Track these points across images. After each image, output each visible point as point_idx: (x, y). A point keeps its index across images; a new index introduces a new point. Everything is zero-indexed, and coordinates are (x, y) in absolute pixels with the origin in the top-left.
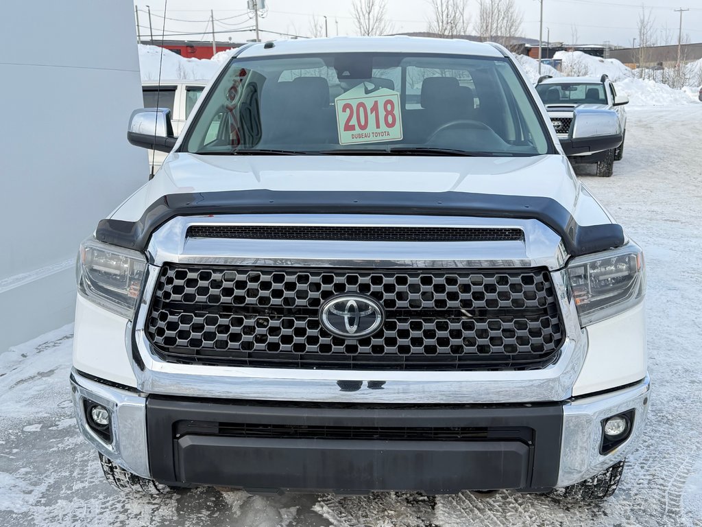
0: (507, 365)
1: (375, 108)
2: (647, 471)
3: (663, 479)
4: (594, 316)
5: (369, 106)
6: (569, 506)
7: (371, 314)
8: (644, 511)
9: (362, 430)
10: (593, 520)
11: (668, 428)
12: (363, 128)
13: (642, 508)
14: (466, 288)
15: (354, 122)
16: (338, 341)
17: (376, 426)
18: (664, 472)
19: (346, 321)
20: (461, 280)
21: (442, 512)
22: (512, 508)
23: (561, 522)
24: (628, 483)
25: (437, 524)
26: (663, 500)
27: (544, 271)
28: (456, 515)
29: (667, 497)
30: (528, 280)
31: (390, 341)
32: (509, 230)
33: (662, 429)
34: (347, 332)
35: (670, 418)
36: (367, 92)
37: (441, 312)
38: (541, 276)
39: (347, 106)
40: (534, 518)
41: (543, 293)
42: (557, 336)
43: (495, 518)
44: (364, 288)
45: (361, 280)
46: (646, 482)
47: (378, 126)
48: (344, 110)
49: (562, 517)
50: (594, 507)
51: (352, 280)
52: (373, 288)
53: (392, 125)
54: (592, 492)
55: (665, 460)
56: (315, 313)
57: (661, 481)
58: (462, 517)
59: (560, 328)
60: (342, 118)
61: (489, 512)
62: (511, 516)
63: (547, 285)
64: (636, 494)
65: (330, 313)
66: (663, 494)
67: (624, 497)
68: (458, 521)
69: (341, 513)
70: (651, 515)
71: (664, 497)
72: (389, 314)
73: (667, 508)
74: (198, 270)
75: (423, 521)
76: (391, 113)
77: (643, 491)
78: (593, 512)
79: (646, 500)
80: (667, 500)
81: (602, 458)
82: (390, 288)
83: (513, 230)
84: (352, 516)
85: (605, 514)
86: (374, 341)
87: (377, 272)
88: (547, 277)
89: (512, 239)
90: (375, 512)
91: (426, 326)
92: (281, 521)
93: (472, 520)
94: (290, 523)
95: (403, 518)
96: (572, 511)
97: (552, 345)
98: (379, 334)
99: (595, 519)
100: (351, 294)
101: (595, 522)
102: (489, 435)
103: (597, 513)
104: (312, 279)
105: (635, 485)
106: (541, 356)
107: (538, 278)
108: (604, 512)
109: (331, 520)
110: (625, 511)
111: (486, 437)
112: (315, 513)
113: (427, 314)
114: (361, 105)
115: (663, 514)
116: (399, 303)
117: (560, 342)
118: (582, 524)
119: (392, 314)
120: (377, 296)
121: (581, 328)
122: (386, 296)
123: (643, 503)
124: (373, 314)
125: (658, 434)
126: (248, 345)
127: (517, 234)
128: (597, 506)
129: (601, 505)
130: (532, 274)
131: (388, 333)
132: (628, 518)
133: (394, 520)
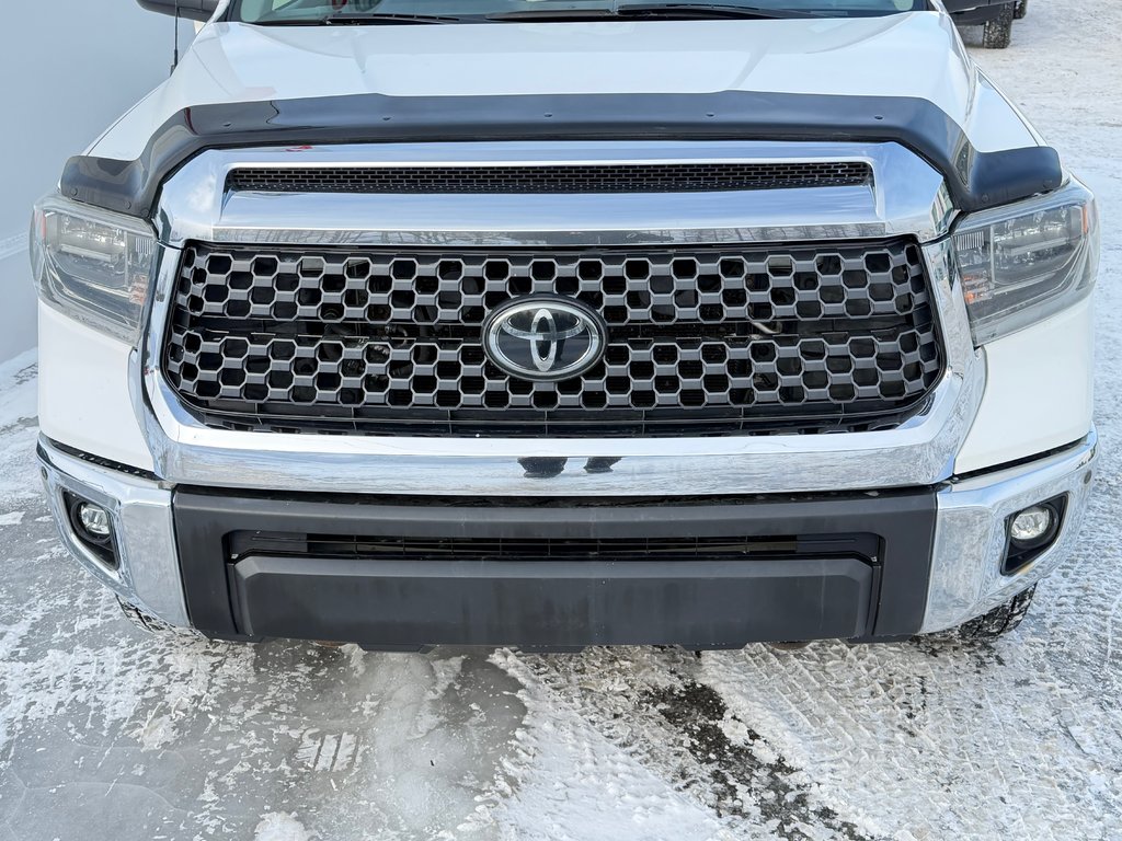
0: (835, 421)
2: (1074, 581)
3: (1102, 595)
4: (999, 326)
6: (937, 647)
7: (582, 333)
8: (1069, 655)
9: (568, 543)
10: (978, 672)
11: (1109, 501)
13: (1066, 649)
14: (758, 282)
16: (520, 385)
17: (592, 537)
18: (1105, 584)
19: (534, 346)
20: (751, 267)
21: (713, 662)
22: (837, 652)
23: (922, 677)
24: (1039, 605)
25: (705, 683)
26: (1102, 634)
27: (909, 244)
28: (739, 667)
29: (1109, 629)
30: (878, 263)
31: (618, 384)
32: (842, 165)
33: (1098, 504)
34: (536, 369)
35: (1114, 483)
37: (710, 327)
38: (904, 254)
40: (874, 671)
41: (907, 287)
42: (929, 366)
43: (806, 672)
44: (567, 285)
45: (561, 270)
46: (1071, 601)
49: (924, 669)
50: (980, 649)
51: (543, 271)
52: (585, 285)
54: (980, 627)
55: (1104, 560)
56: (476, 333)
57: (1099, 600)
58: (749, 670)
59: (936, 351)
61: (796, 661)
62: (834, 666)
63: (913, 270)
64: (1055, 625)
65: (502, 332)
66: (1103, 623)
67: (1034, 630)
68: (743, 677)
69: (539, 666)
70: (1081, 663)
71: (1104, 629)
72: (614, 334)
73: (1110, 649)
74: (252, 254)
75: (680, 677)
77: (1068, 618)
78: (979, 657)
79: (1072, 636)
80: (1109, 635)
81: (1004, 581)
82: (614, 284)
83: (851, 165)
84: (558, 671)
85: (1001, 662)
86: (588, 385)
87: (590, 255)
88: (915, 256)
89: (849, 183)
90: (598, 664)
91: (685, 354)
92: (435, 684)
93: (766, 677)
94: (451, 685)
95: (646, 674)
96: (941, 655)
97: (919, 383)
98: (596, 371)
99: (982, 670)
100: (543, 296)
101: (983, 677)
102: (800, 547)
103: (986, 660)
104: (468, 270)
105: (1053, 606)
106: (898, 404)
107: (898, 259)
108: (997, 657)
109: (522, 680)
110: (1036, 656)
111: (793, 552)
112: (494, 667)
113: (687, 333)
115: (1103, 661)
116: (633, 313)
117: (933, 378)
118: (959, 680)
119: (620, 332)
120: (591, 299)
121: (975, 348)
122: (610, 299)
123: (1067, 640)
124: (585, 333)
125: (1092, 514)
126: (353, 395)
127: (858, 174)
128: (986, 646)
129: (993, 645)
130: (886, 251)
131: (612, 369)
132: (1041, 669)
133: (631, 677)
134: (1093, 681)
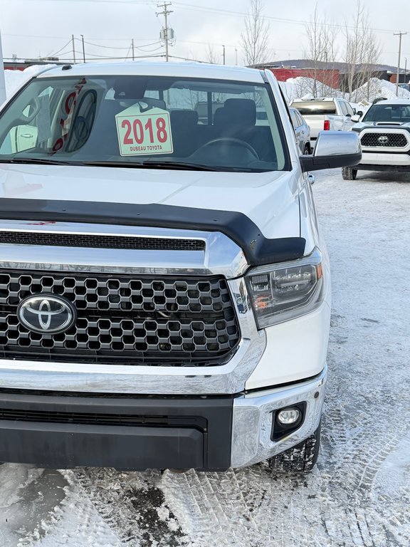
0: (188, 361)
1: (149, 125)
2: (357, 446)
3: (367, 455)
4: (272, 319)
5: (144, 123)
6: (278, 476)
7: (63, 312)
8: (340, 484)
9: (58, 414)
10: (293, 490)
11: (389, 407)
12: (140, 141)
13: (339, 481)
15: (131, 136)
16: (36, 336)
18: (370, 449)
19: (40, 318)
21: (167, 477)
22: (229, 475)
23: (265, 491)
24: (336, 457)
25: (159, 487)
26: (360, 474)
27: (221, 279)
28: (178, 480)
29: (364, 473)
30: (203, 287)
31: (82, 338)
32: (193, 241)
33: (383, 408)
35: (395, 398)
36: (142, 110)
37: (126, 314)
38: (218, 284)
39: (125, 122)
40: (243, 486)
41: (219, 299)
42: (233, 337)
43: (210, 485)
44: (58, 290)
45: (57, 282)
46: (351, 457)
47: (152, 141)
48: (123, 126)
49: (267, 486)
50: (299, 478)
51: (48, 282)
52: (67, 290)
53: (163, 141)
55: (375, 437)
56: (14, 310)
57: (364, 457)
58: (183, 482)
59: (236, 329)
60: (122, 132)
61: (207, 479)
62: (225, 482)
63: (223, 291)
64: (339, 468)
65: (26, 310)
66: (362, 469)
67: (328, 470)
68: (178, 485)
69: (81, 474)
70: (345, 488)
71: (362, 472)
72: (80, 314)
73: (361, 482)
75: (148, 484)
76: (162, 129)
77: (346, 465)
78: (296, 482)
79: (346, 474)
80: (363, 475)
81: (272, 445)
82: (81, 290)
83: (197, 241)
84: (90, 477)
85: (306, 485)
86: (68, 337)
87: (70, 277)
88: (224, 285)
89: (197, 249)
90: (111, 475)
91: (114, 325)
92: (25, 481)
93: (189, 486)
94: (34, 481)
95: (132, 482)
96: (278, 480)
97: (227, 345)
98: (72, 331)
99: (295, 489)
100: (47, 294)
101: (294, 493)
102: (169, 422)
103: (299, 484)
104: (12, 280)
105: (342, 459)
106: (219, 354)
108: (305, 483)
109: (69, 481)
110: (324, 484)
111: (166, 424)
112: (59, 473)
113: (115, 315)
114: (137, 122)
115: (355, 488)
116: (90, 304)
117: (236, 341)
118: (282, 493)
119: (82, 313)
120: (69, 297)
121: (259, 330)
122: (79, 297)
123: (342, 476)
124: (66, 312)
125: (378, 413)
127: (199, 245)
128: (302, 477)
129: (305, 476)
130: (208, 282)
131: (80, 330)
132: (324, 490)
133: (124, 482)
134: (347, 498)
